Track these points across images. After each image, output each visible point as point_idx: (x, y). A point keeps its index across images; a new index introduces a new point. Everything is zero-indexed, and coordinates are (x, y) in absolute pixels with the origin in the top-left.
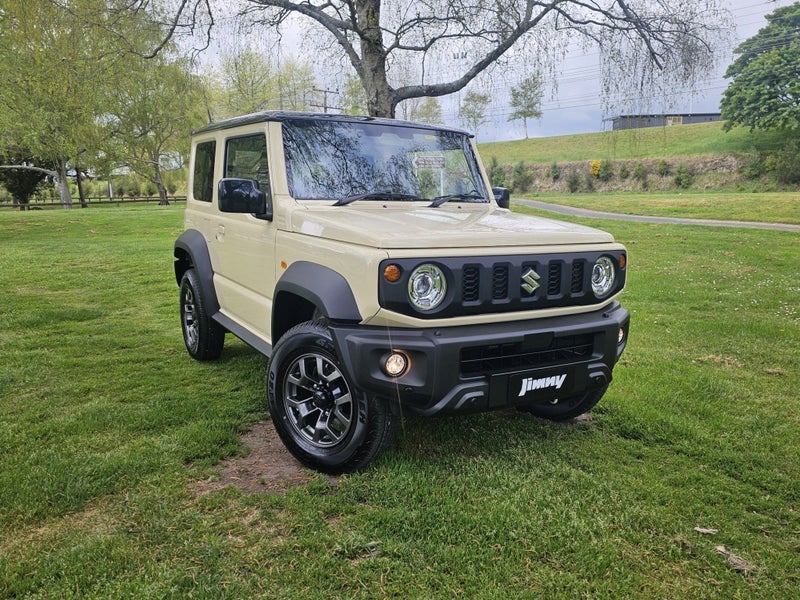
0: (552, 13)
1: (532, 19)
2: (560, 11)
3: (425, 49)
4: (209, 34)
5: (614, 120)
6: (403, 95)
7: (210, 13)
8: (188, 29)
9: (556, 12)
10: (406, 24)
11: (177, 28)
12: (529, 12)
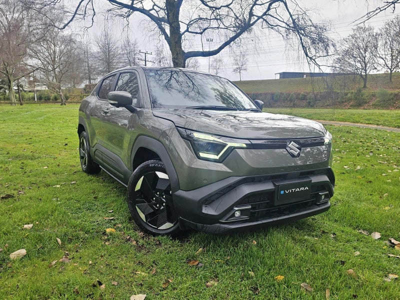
0: (261, 20)
1: (251, 22)
2: (264, 20)
3: (201, 33)
4: (93, 19)
5: (280, 74)
6: (190, 55)
7: (93, 10)
8: (82, 16)
9: (262, 20)
10: (192, 21)
11: (76, 15)
12: (250, 19)
